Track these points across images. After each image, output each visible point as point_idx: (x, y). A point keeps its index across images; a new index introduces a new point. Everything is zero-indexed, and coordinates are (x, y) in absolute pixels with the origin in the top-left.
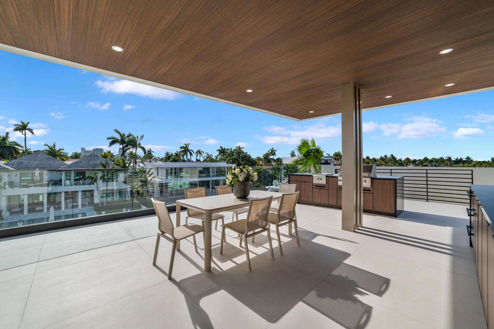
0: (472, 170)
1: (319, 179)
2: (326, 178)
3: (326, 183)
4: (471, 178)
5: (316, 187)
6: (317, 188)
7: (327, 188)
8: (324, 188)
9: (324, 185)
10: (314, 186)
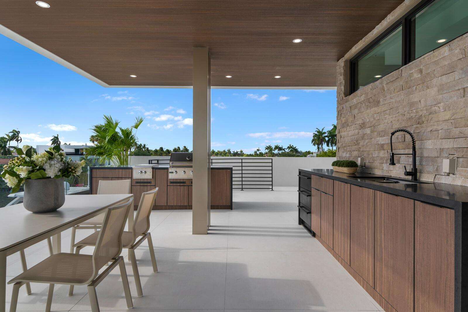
0: (272, 159)
1: (141, 172)
2: (153, 170)
3: (153, 178)
4: (271, 169)
5: (137, 184)
6: (139, 184)
7: (153, 183)
8: (149, 184)
9: (149, 181)
10: (134, 184)
